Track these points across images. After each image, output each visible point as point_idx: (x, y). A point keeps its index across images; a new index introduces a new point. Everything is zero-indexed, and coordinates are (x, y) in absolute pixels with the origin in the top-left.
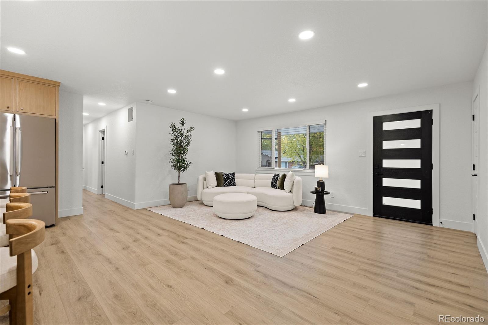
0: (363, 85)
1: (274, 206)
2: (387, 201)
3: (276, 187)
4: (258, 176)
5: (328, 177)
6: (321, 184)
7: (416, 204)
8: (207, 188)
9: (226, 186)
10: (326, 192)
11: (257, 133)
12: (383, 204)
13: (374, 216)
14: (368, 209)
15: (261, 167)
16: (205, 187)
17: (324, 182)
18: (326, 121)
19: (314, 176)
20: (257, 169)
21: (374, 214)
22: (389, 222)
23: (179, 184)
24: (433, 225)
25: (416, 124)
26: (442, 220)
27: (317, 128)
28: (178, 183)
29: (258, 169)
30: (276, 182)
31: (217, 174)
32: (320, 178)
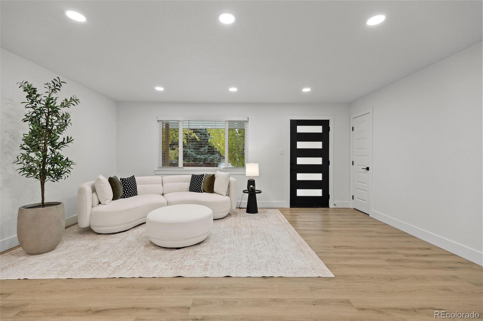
0: (307, 90)
1: (218, 214)
2: (300, 193)
3: (202, 191)
4: (165, 178)
5: (258, 175)
6: (251, 182)
7: (318, 193)
8: (100, 203)
9: (127, 197)
10: (257, 190)
11: (157, 122)
12: (297, 196)
13: (291, 207)
14: (286, 202)
15: (161, 167)
16: (96, 202)
17: (254, 180)
18: (248, 118)
19: (245, 175)
20: (156, 169)
21: (290, 206)
22: (300, 210)
23: (43, 205)
24: (330, 207)
25: (318, 129)
26: (336, 202)
27: (236, 124)
28: (41, 202)
29: (158, 169)
30: (201, 185)
31: (112, 181)
32: (250, 176)
